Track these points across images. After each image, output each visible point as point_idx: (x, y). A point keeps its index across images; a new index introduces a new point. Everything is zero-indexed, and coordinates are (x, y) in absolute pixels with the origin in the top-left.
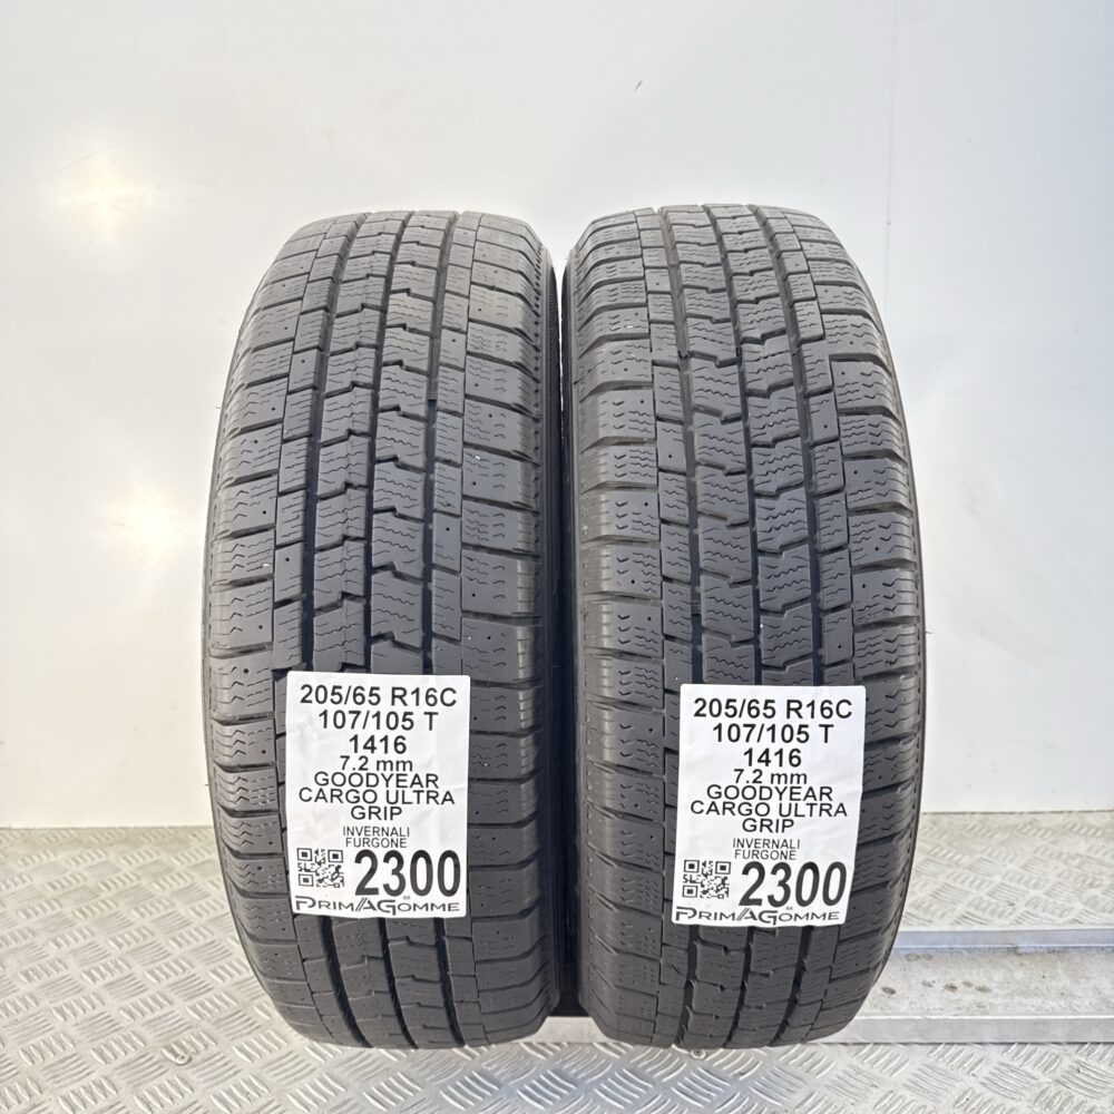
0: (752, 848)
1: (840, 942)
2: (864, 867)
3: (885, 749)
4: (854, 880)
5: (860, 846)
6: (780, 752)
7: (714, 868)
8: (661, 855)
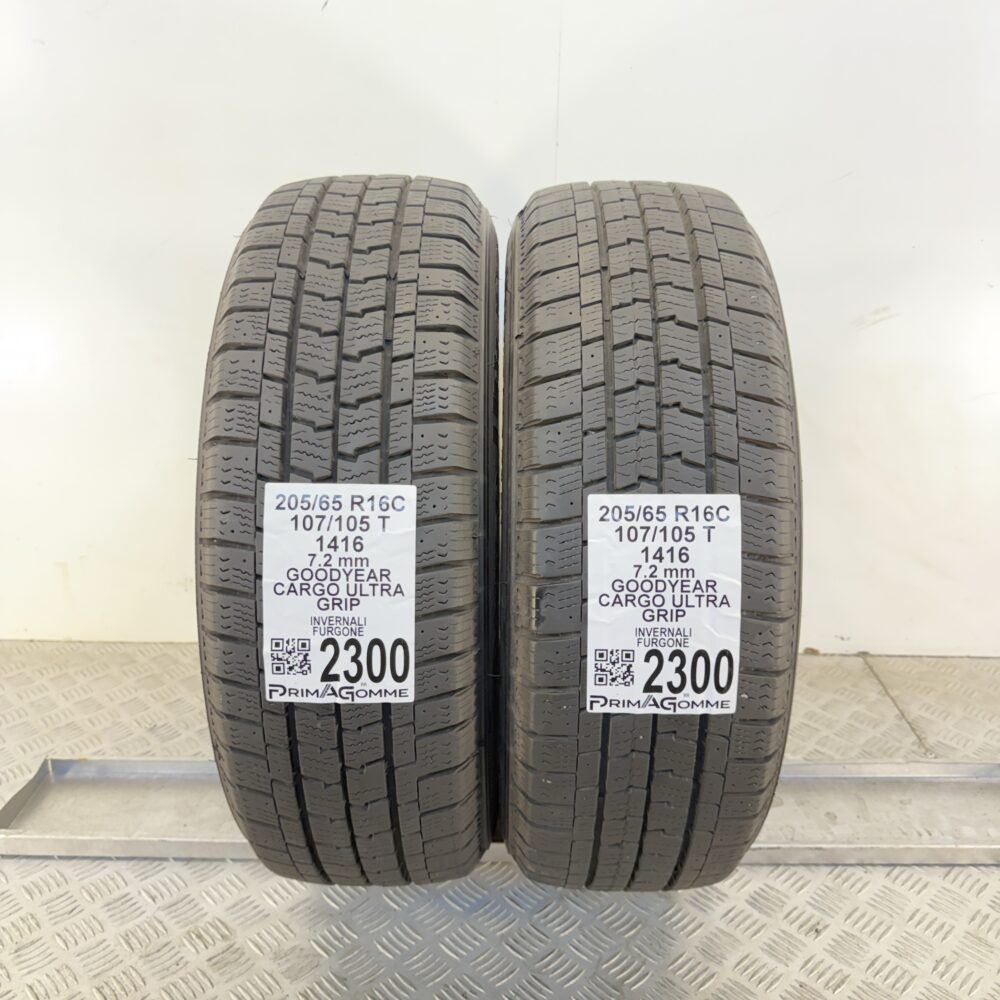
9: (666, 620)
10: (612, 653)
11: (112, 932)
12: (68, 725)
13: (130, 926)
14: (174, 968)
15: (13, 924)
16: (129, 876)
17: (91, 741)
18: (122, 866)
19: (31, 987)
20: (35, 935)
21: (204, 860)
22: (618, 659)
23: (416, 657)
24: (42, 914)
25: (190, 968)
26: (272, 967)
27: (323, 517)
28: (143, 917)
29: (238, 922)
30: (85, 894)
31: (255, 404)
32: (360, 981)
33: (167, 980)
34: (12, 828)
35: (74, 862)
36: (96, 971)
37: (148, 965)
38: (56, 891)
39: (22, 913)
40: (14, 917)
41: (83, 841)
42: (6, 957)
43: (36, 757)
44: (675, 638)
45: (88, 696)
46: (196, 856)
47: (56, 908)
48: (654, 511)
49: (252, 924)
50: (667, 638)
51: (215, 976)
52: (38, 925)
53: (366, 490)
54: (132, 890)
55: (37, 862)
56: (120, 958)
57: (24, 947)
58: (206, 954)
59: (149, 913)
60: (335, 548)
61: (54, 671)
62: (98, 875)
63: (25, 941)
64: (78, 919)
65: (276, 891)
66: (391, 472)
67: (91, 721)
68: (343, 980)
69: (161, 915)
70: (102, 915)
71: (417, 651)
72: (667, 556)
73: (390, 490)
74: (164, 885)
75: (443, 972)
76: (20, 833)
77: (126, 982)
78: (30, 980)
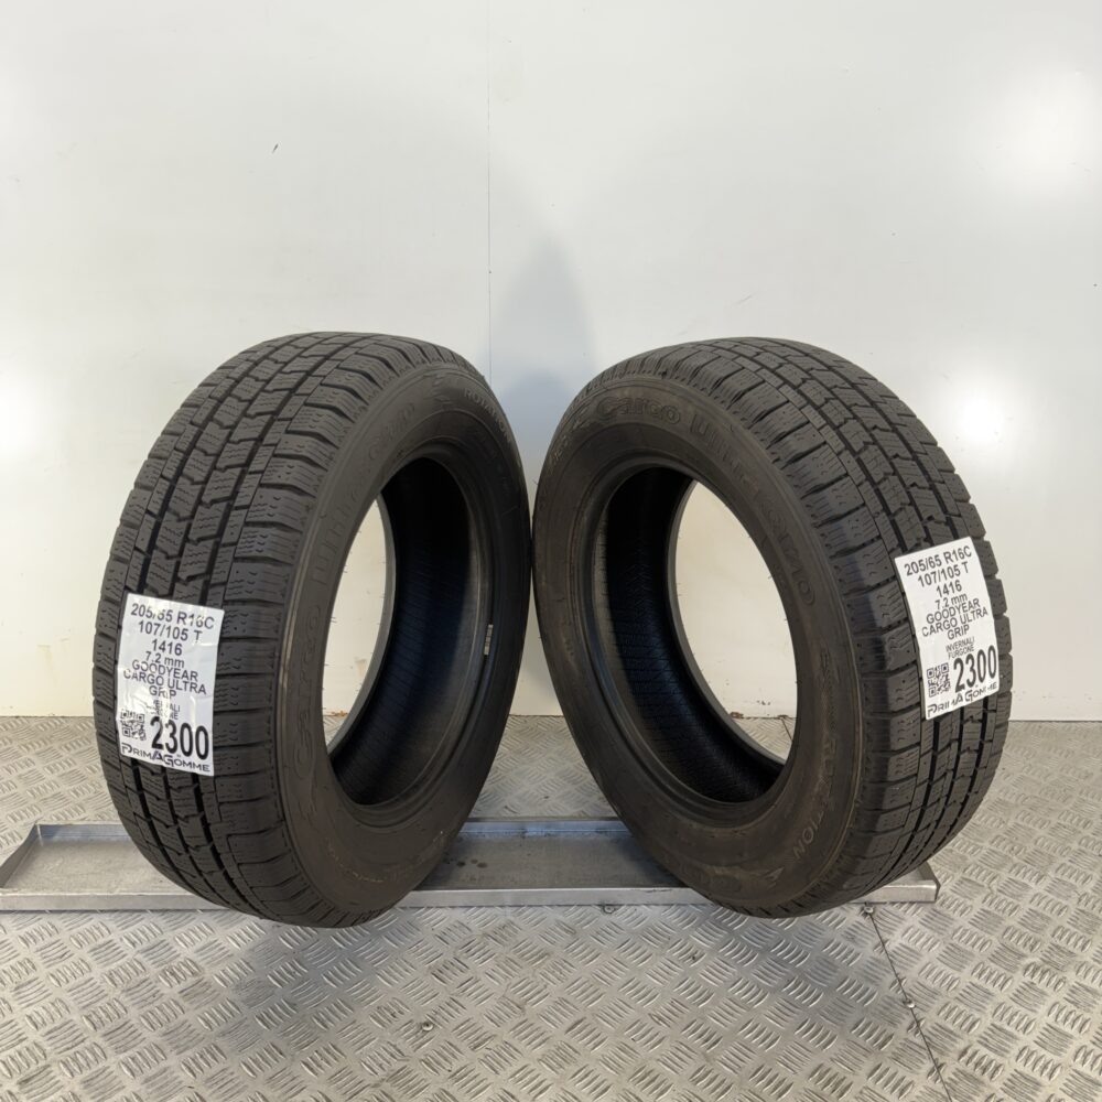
11: (98, 972)
12: (54, 796)
13: (113, 966)
14: (152, 999)
15: (12, 968)
16: (112, 925)
17: (76, 810)
18: (106, 917)
19: (30, 1018)
20: (32, 975)
21: (178, 910)
23: (214, 743)
24: (37, 959)
25: (165, 999)
26: (234, 996)
27: (159, 625)
28: (125, 959)
29: (206, 961)
30: (74, 942)
31: (135, 532)
32: (307, 1006)
33: (146, 1009)
34: (7, 887)
35: (63, 915)
36: (85, 1003)
37: (129, 998)
38: (48, 940)
39: (20, 958)
40: (12, 962)
41: (71, 897)
42: (7, 994)
43: (25, 825)
45: (72, 768)
46: (170, 908)
47: (49, 954)
49: (218, 963)
51: (186, 1005)
52: (34, 968)
53: (190, 608)
54: (114, 937)
55: (31, 916)
56: (105, 992)
57: (23, 986)
58: (178, 987)
59: (130, 956)
60: (164, 649)
61: (40, 745)
62: (85, 926)
63: (23, 981)
64: (68, 963)
65: (239, 935)
66: (209, 598)
67: (75, 792)
68: (293, 1006)
69: (139, 957)
70: (89, 959)
71: (214, 738)
73: (204, 611)
74: (143, 932)
75: (377, 997)
76: (15, 892)
77: (111, 1011)
78: (29, 1011)
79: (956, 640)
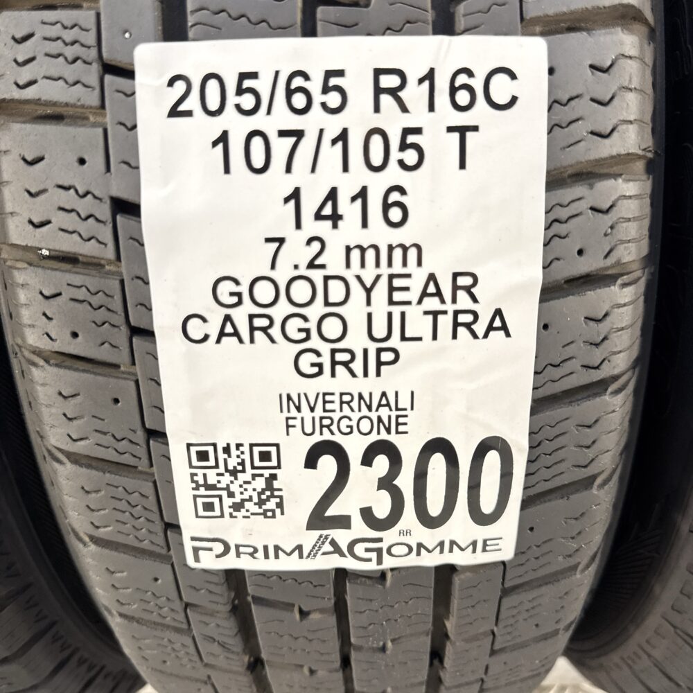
0: (319, 412)
1: (506, 592)
2: (547, 447)
3: (591, 186)
4: (528, 475)
5: (539, 405)
6: (362, 194)
7: (247, 457)
8: (140, 436)
9: (353, 375)
10: (227, 450)
22: (242, 463)
44: (374, 415)
48: (315, 86)
50: (355, 416)
72: (351, 212)
79: (324, 383)
